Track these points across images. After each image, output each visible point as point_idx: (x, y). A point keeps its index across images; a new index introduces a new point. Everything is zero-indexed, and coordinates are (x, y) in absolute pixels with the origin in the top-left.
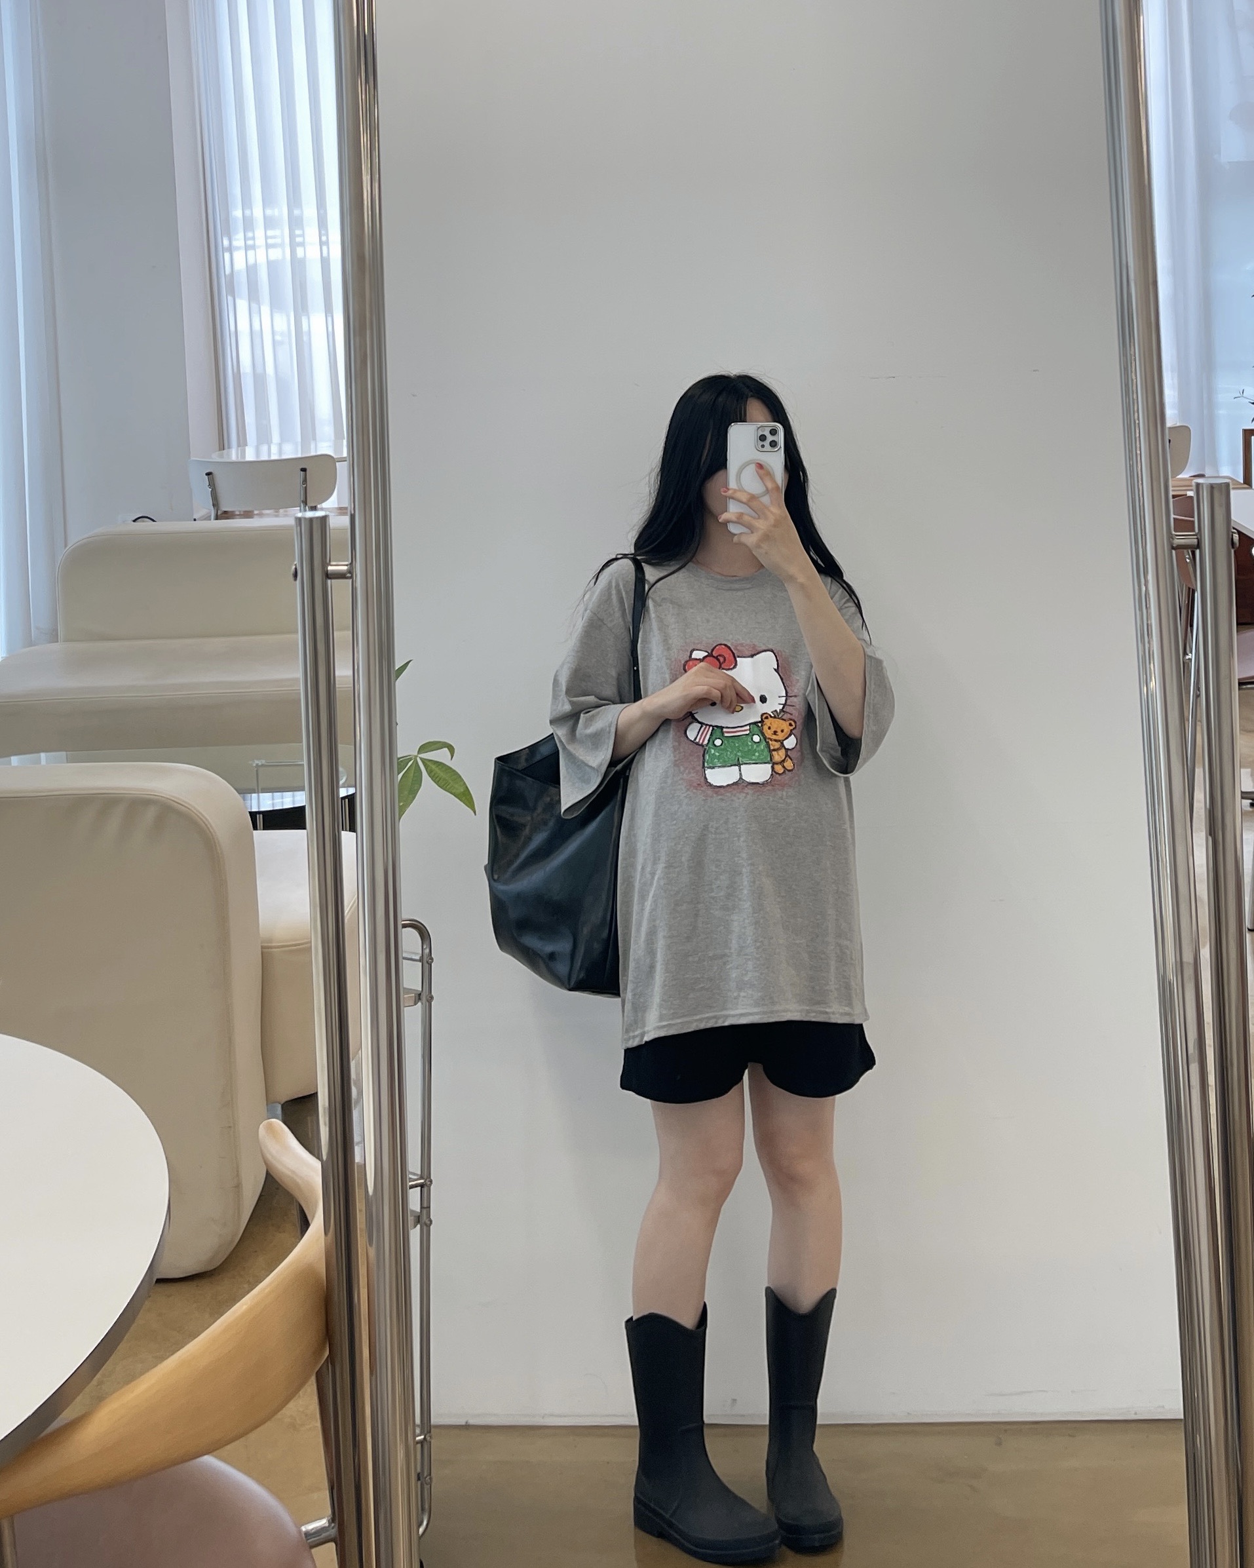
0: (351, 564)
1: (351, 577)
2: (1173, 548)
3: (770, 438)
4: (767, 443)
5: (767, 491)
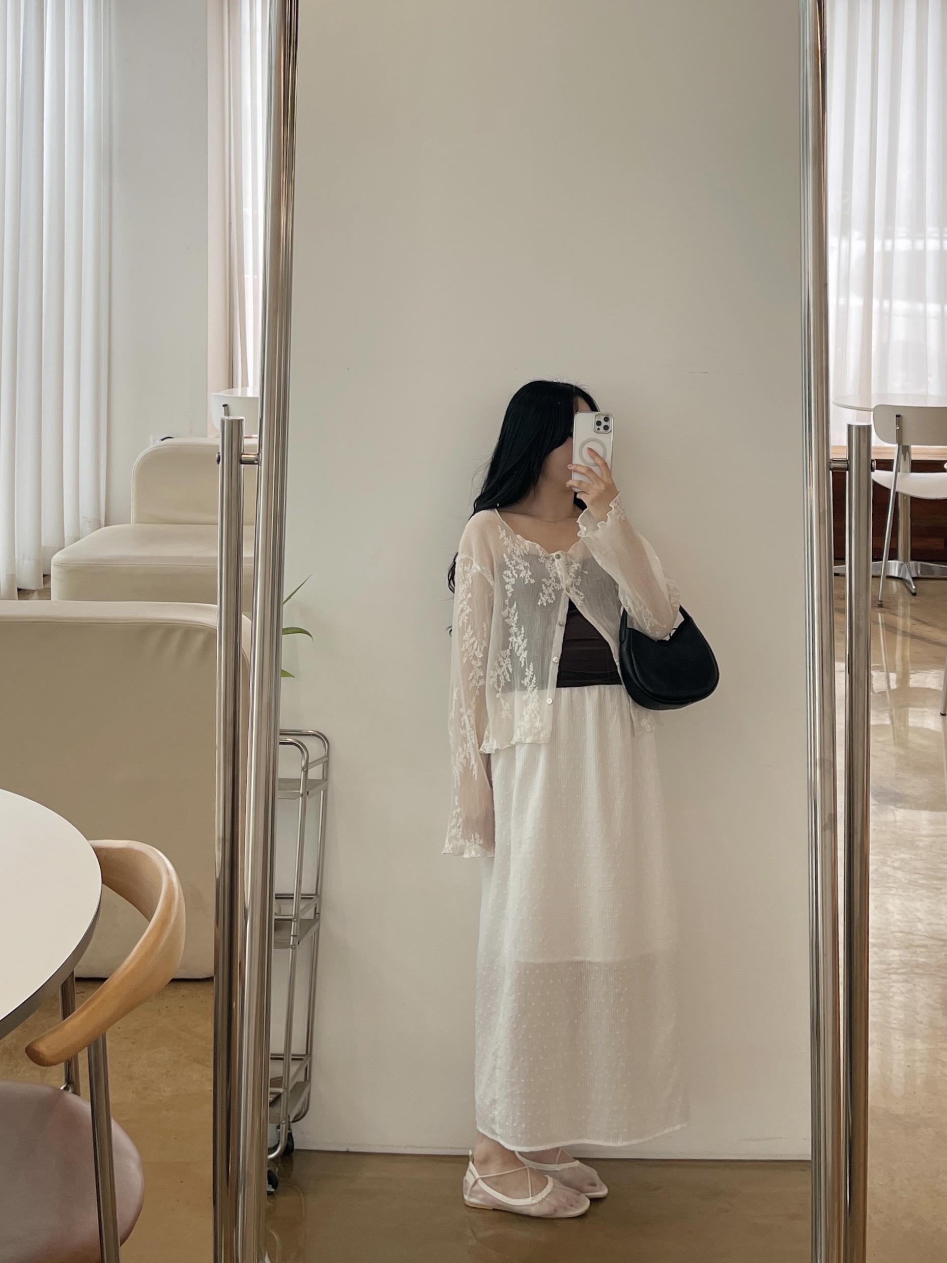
0: (258, 454)
1: (258, 464)
2: (830, 469)
3: (604, 423)
4: (601, 427)
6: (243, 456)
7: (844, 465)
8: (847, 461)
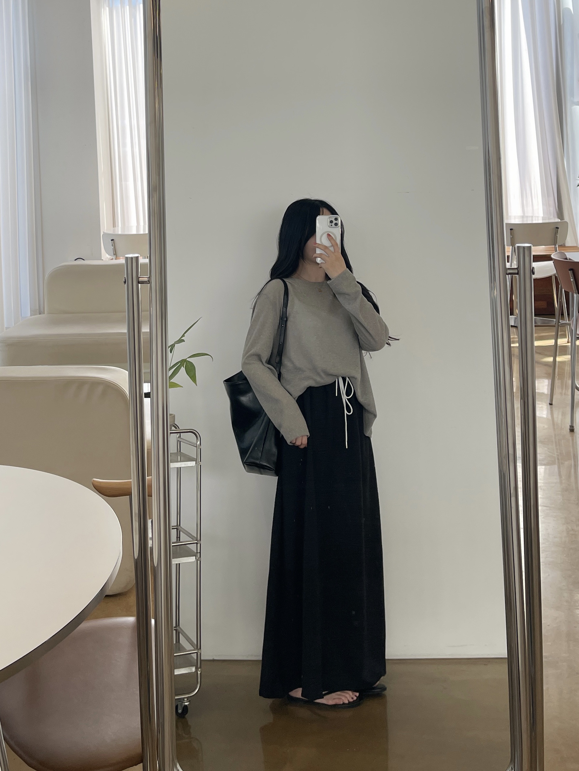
0: (149, 277)
1: (149, 283)
2: (507, 274)
3: (334, 222)
4: (333, 224)
5: (332, 246)
6: (140, 279)
7: (516, 271)
8: (517, 268)
